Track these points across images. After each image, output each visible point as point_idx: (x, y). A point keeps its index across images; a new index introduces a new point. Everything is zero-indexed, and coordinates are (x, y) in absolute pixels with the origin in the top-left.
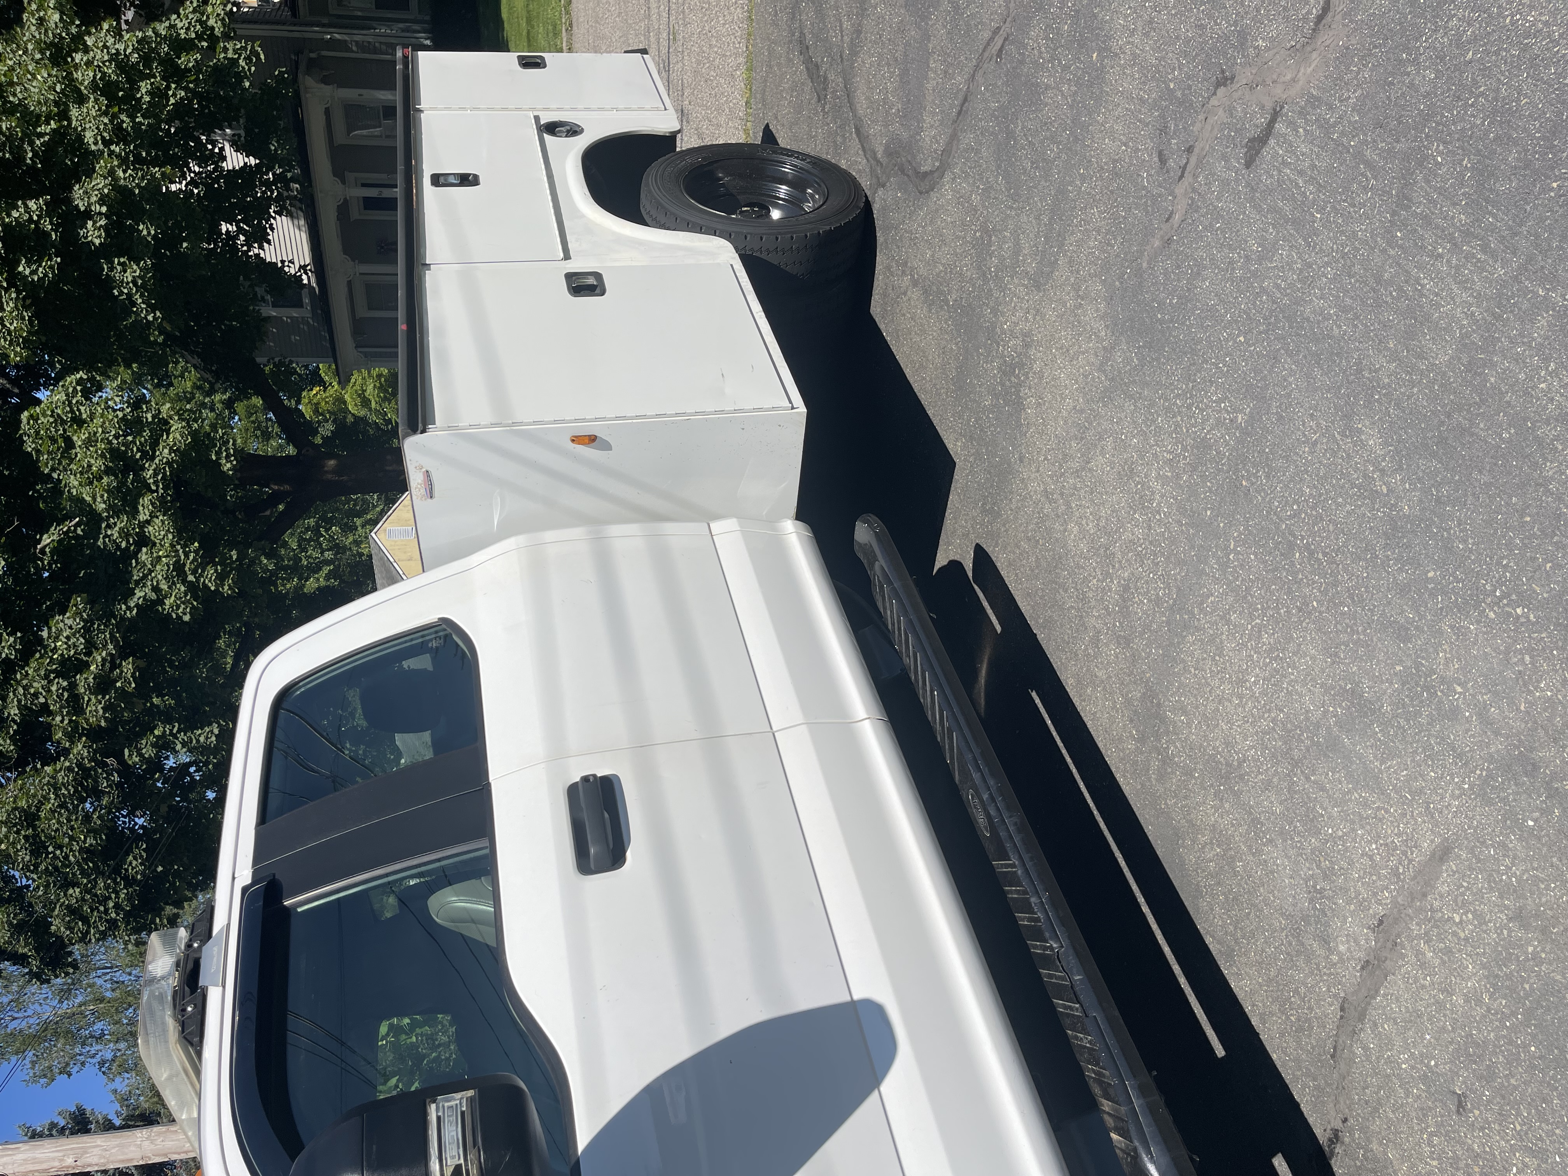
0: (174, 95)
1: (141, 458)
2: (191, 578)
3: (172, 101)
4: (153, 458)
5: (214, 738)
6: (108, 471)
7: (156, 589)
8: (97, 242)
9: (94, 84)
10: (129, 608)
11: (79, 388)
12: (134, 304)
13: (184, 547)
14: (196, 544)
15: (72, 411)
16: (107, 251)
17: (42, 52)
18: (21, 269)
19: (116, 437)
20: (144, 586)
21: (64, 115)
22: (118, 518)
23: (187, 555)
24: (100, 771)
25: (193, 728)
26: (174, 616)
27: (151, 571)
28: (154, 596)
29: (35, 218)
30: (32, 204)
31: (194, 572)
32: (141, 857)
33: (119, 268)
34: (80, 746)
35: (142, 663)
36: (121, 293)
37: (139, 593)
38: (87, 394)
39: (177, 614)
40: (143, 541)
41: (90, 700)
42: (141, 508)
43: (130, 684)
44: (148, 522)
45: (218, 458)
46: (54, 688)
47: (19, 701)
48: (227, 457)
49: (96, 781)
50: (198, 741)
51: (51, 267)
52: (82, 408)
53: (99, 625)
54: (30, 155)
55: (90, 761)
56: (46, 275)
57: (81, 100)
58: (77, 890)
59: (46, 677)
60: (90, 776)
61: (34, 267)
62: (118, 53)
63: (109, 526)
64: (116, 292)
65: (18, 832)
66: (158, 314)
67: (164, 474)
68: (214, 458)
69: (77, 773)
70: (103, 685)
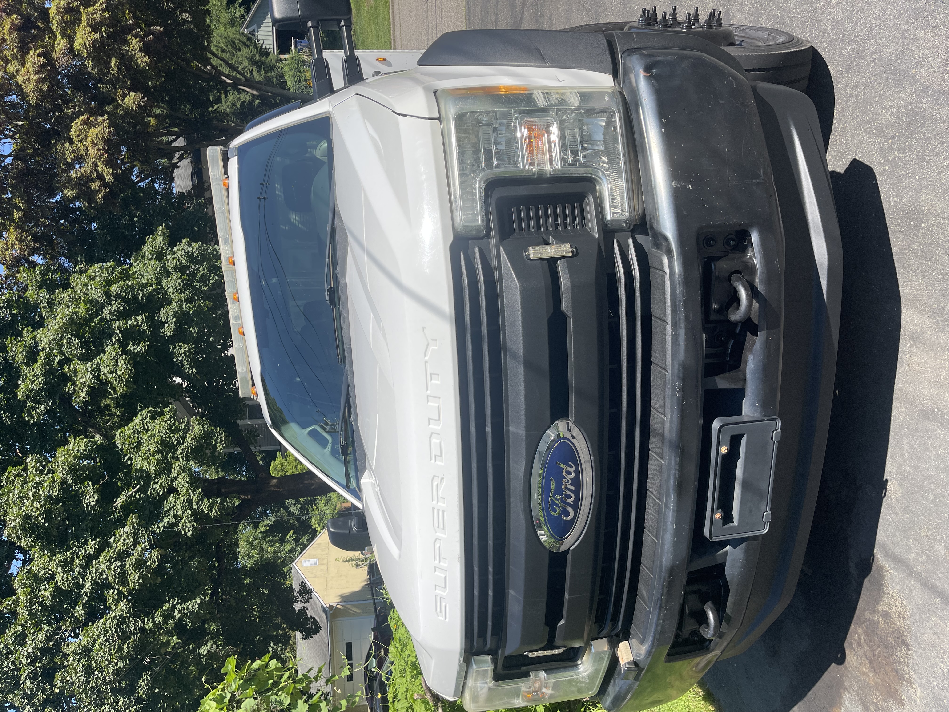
0: (213, 279)
1: (177, 444)
2: (195, 507)
3: (211, 282)
4: (182, 444)
5: (197, 606)
6: (158, 452)
7: (175, 516)
8: (169, 334)
9: (176, 267)
10: (159, 527)
11: (149, 415)
12: (183, 365)
13: (193, 491)
14: (200, 490)
15: (144, 426)
16: (173, 340)
17: (152, 255)
18: (129, 347)
19: (166, 433)
20: (169, 515)
21: (159, 283)
22: (160, 477)
23: (194, 495)
24: (131, 619)
25: (185, 601)
26: (183, 533)
27: (174, 506)
28: (173, 521)
29: (139, 324)
30: (139, 318)
31: (197, 503)
32: (147, 680)
33: (178, 348)
34: (122, 604)
35: (162, 551)
36: (177, 360)
37: (166, 520)
38: (153, 418)
39: (185, 532)
40: (172, 490)
41: (131, 573)
42: (173, 470)
43: (155, 562)
44: (176, 478)
45: (216, 443)
46: (112, 567)
47: (92, 578)
48: (221, 442)
49: (128, 626)
50: (187, 609)
51: (145, 346)
52: (149, 425)
53: (142, 531)
54: (141, 295)
55: (126, 613)
56: (141, 350)
57: (168, 274)
58: (107, 707)
59: (110, 561)
60: (125, 622)
61: (136, 346)
62: (189, 252)
63: (154, 483)
64: (175, 360)
65: (79, 660)
66: (194, 370)
67: (187, 451)
68: (214, 443)
69: (118, 620)
70: (140, 564)
